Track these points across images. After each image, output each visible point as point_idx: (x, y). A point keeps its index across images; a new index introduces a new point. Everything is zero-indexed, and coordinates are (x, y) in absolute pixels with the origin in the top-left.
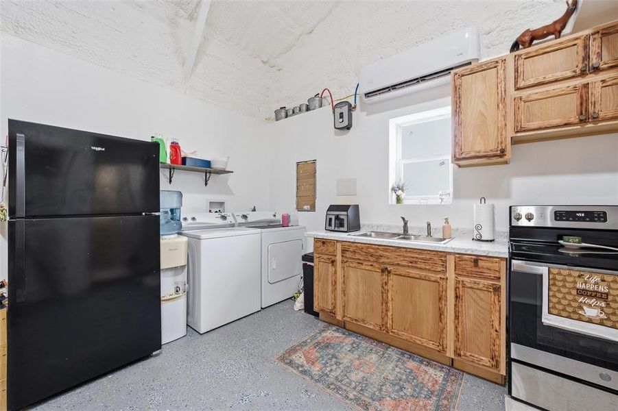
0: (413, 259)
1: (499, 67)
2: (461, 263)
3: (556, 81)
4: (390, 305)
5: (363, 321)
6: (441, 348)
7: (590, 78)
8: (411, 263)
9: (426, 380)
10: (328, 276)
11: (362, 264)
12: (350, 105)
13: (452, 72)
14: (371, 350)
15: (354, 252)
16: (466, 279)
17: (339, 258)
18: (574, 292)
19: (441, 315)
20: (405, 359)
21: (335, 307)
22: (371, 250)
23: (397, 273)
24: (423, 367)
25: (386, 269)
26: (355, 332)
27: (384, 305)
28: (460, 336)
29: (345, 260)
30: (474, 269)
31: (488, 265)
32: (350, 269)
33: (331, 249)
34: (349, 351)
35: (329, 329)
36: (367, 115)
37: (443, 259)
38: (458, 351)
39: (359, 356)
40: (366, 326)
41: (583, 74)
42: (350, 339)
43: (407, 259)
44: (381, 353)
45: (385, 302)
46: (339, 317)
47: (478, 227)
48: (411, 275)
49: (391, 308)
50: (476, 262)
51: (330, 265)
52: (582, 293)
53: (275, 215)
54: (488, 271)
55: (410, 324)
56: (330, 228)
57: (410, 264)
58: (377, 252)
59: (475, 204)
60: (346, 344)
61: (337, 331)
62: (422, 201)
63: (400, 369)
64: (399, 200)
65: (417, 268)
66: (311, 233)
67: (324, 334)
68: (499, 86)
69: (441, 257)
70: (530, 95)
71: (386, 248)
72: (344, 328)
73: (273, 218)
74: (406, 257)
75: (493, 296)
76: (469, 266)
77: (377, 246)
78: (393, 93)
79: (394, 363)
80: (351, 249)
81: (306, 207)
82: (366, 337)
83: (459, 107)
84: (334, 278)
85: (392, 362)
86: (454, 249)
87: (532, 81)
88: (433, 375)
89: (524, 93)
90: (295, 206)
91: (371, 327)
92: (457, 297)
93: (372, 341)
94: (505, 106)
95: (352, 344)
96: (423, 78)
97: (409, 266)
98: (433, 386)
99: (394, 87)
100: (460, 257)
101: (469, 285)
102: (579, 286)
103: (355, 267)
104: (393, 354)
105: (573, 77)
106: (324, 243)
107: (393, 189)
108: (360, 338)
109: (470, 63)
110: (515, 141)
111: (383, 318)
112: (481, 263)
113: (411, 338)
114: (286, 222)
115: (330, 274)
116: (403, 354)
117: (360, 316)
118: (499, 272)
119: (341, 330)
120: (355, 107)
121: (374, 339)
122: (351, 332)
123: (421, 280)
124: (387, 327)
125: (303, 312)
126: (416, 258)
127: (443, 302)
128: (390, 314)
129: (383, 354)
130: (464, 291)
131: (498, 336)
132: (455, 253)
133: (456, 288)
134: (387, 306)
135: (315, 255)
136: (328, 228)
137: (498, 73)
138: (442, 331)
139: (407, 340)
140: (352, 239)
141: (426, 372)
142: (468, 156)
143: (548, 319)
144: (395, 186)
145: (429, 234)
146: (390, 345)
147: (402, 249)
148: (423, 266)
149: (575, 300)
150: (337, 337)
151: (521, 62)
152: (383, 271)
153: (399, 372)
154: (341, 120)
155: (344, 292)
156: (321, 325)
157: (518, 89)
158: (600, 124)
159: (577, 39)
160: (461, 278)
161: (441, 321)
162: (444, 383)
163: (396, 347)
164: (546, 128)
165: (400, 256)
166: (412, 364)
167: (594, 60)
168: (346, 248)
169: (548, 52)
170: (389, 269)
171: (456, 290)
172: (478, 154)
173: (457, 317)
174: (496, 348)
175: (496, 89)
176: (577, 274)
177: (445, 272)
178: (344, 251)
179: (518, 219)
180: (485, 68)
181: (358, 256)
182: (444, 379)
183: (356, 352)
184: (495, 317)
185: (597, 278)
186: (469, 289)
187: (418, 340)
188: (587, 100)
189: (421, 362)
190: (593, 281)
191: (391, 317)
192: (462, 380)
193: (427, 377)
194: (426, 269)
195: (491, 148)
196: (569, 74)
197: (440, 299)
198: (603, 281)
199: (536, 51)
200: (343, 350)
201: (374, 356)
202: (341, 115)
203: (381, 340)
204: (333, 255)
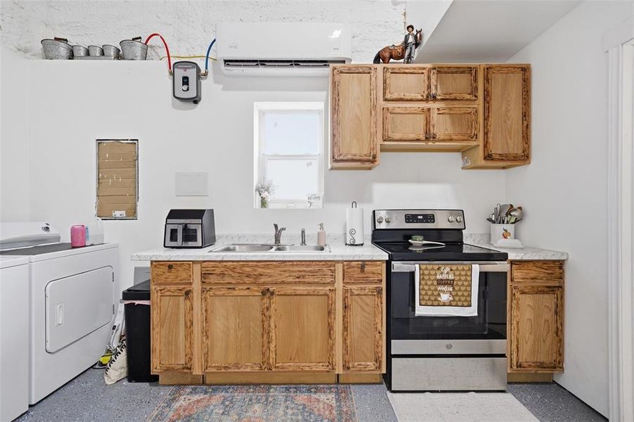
0: (300, 274)
1: (372, 74)
2: (349, 270)
3: (411, 100)
4: (273, 334)
5: (236, 365)
6: (330, 367)
7: (431, 105)
8: (298, 278)
9: (322, 410)
10: (177, 315)
11: (234, 289)
12: (198, 70)
13: (332, 65)
14: (251, 400)
15: (222, 275)
16: (354, 287)
17: (197, 286)
18: (435, 283)
19: (330, 330)
20: (292, 394)
21: (191, 359)
22: (248, 269)
23: (282, 293)
24: (314, 396)
25: (268, 290)
26: (220, 385)
27: (265, 336)
28: (349, 348)
29: (208, 287)
30: (361, 275)
31: (373, 269)
32: (217, 300)
33: (184, 275)
34: (223, 414)
35: (180, 395)
36: (224, 89)
37: (332, 268)
38: (347, 365)
39: (239, 415)
40: (242, 370)
41: (427, 100)
42: (219, 396)
43: (294, 274)
44: (264, 398)
45: (266, 332)
46: (197, 371)
47: (352, 232)
48: (298, 292)
49: (274, 338)
50: (363, 267)
51: (182, 299)
52: (441, 282)
53: (47, 229)
54: (372, 275)
55: (297, 352)
56: (174, 244)
57: (297, 280)
58: (256, 270)
59: (348, 208)
60: (215, 406)
61: (194, 392)
62: (290, 205)
63: (292, 409)
64: (264, 203)
65: (304, 283)
66: (144, 254)
67: (176, 405)
68: (372, 93)
69: (330, 266)
70: (394, 108)
71: (267, 264)
72: (204, 383)
73: (46, 233)
74: (293, 271)
75: (377, 299)
76: (356, 273)
77: (255, 263)
78: (261, 70)
79: (283, 405)
80: (218, 271)
81: (118, 214)
82: (237, 385)
83: (338, 105)
84: (188, 317)
85: (280, 404)
86: (342, 256)
87: (395, 96)
88: (326, 401)
89: (391, 105)
90: (95, 212)
91: (248, 370)
92: (346, 307)
93: (247, 387)
94: (376, 114)
95: (223, 403)
96: (297, 63)
97: (295, 283)
98: (331, 413)
99: (263, 63)
100: (348, 264)
101: (356, 293)
102: (439, 277)
103: (223, 295)
104: (277, 394)
105: (421, 100)
106: (170, 267)
107: (258, 190)
108: (231, 390)
109: (344, 62)
110: (383, 150)
111: (263, 354)
112: (367, 269)
113: (299, 367)
114: (78, 239)
115: (182, 311)
116: (288, 389)
117: (232, 359)
118: (381, 274)
119: (199, 388)
120: (206, 75)
121: (248, 384)
122: (217, 386)
123: (308, 297)
124: (268, 364)
125: (125, 383)
126: (304, 271)
127: (333, 316)
128: (272, 346)
129: (267, 400)
130: (352, 300)
131: (381, 337)
132: (343, 261)
133: (345, 299)
134: (269, 337)
135: (153, 287)
136: (169, 243)
137: (371, 79)
138: (332, 348)
139: (294, 371)
140: (217, 256)
141: (318, 401)
142: (345, 158)
143: (421, 311)
144: (260, 186)
145: (303, 242)
146: (270, 384)
147: (288, 263)
148: (311, 280)
149: (436, 290)
150: (198, 401)
151: (388, 75)
152: (264, 293)
153: (293, 414)
154: (185, 87)
155: (206, 333)
156: (164, 393)
157: (386, 100)
158: (436, 144)
159: (424, 69)
160: (349, 287)
161: (330, 337)
162: (338, 404)
163: (277, 384)
164: (405, 141)
165: (285, 271)
166: (301, 398)
167: (433, 91)
168: (209, 271)
169: (407, 73)
170: (271, 289)
171: (344, 300)
172: (354, 158)
173: (345, 329)
174: (379, 349)
175: (369, 96)
176: (436, 267)
177: (333, 283)
178: (204, 275)
179: (380, 222)
180: (361, 71)
181: (227, 280)
182: (338, 400)
183: (232, 412)
184: (378, 320)
185: (448, 269)
186: (356, 297)
187: (306, 366)
188: (430, 122)
189: (309, 391)
190: (446, 272)
191: (274, 350)
192: (351, 393)
193: (321, 405)
194: (315, 283)
195: (365, 153)
196: (420, 97)
197: (329, 313)
198: (451, 270)
199: (399, 69)
200: (214, 416)
201: (257, 407)
202: (186, 81)
203: (257, 382)
204: (187, 284)
